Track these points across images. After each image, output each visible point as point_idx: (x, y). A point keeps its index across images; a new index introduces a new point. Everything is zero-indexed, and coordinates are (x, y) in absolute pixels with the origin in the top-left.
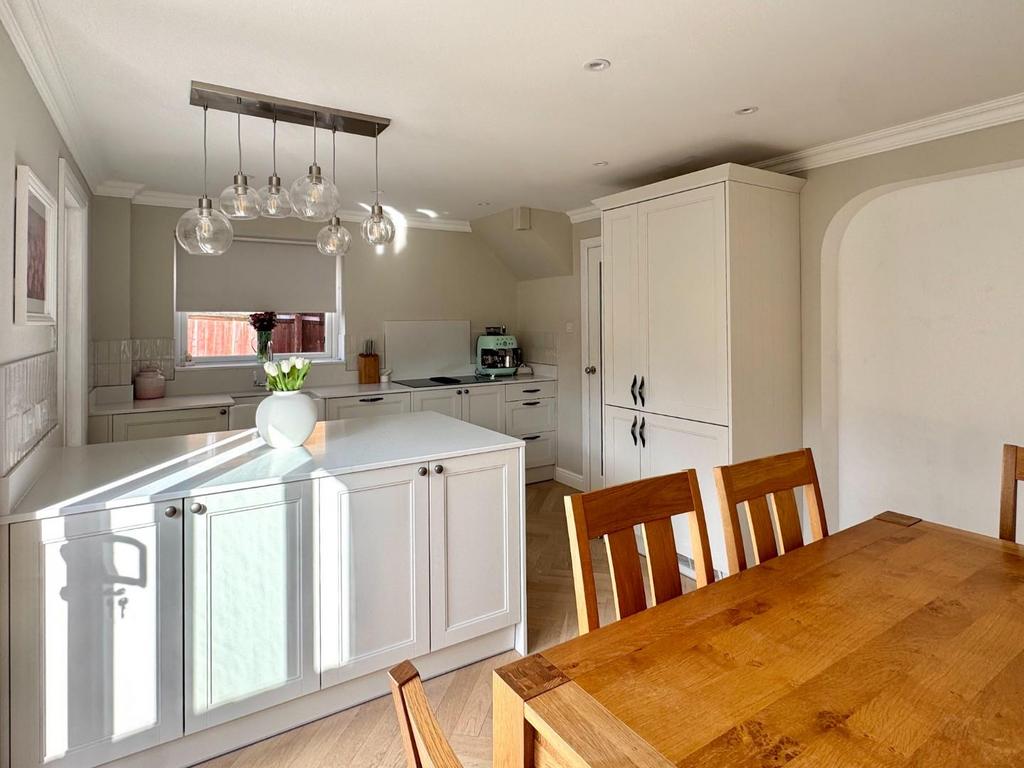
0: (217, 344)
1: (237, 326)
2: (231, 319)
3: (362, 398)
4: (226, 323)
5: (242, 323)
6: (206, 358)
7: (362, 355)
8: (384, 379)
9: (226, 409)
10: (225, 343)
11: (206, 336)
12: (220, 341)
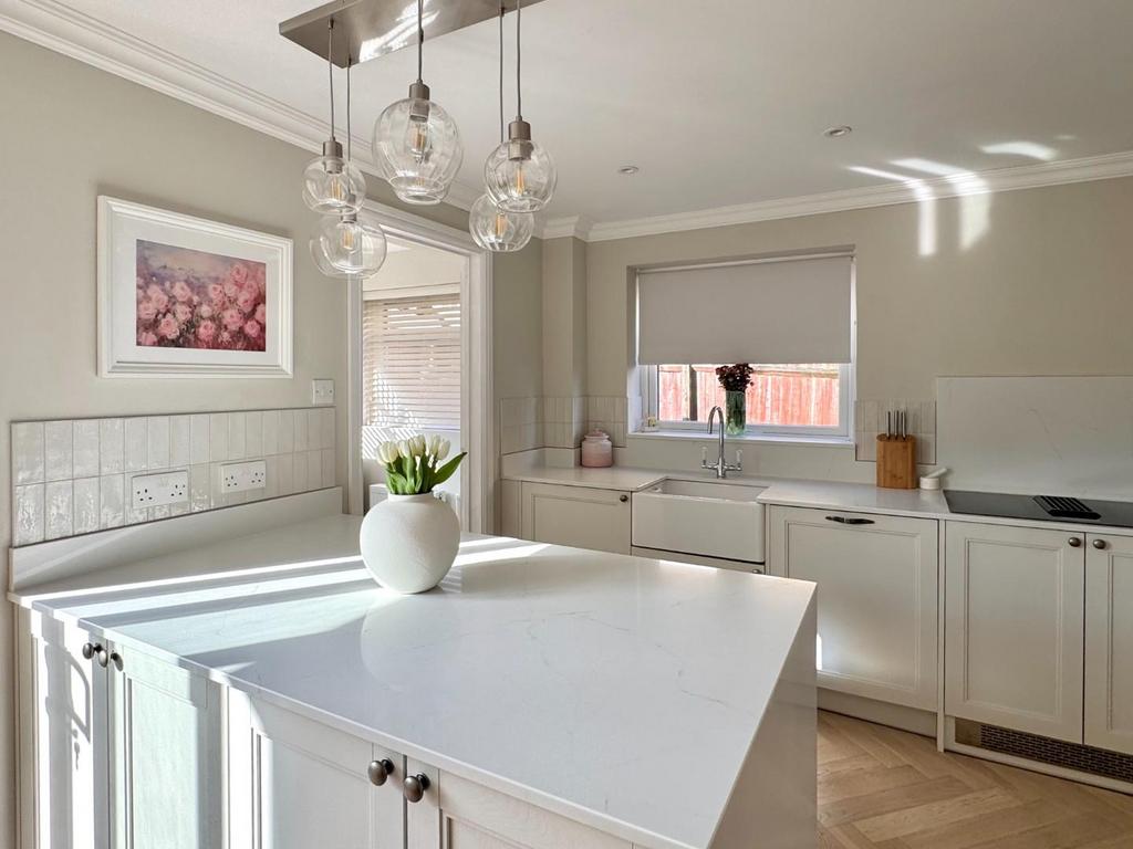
0: (793, 405)
1: (818, 384)
2: (810, 375)
3: (833, 515)
4: (804, 380)
5: (824, 379)
6: (673, 423)
7: (881, 437)
8: (927, 483)
9: (628, 495)
10: (803, 405)
11: (781, 395)
12: (796, 402)
